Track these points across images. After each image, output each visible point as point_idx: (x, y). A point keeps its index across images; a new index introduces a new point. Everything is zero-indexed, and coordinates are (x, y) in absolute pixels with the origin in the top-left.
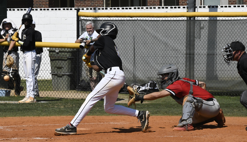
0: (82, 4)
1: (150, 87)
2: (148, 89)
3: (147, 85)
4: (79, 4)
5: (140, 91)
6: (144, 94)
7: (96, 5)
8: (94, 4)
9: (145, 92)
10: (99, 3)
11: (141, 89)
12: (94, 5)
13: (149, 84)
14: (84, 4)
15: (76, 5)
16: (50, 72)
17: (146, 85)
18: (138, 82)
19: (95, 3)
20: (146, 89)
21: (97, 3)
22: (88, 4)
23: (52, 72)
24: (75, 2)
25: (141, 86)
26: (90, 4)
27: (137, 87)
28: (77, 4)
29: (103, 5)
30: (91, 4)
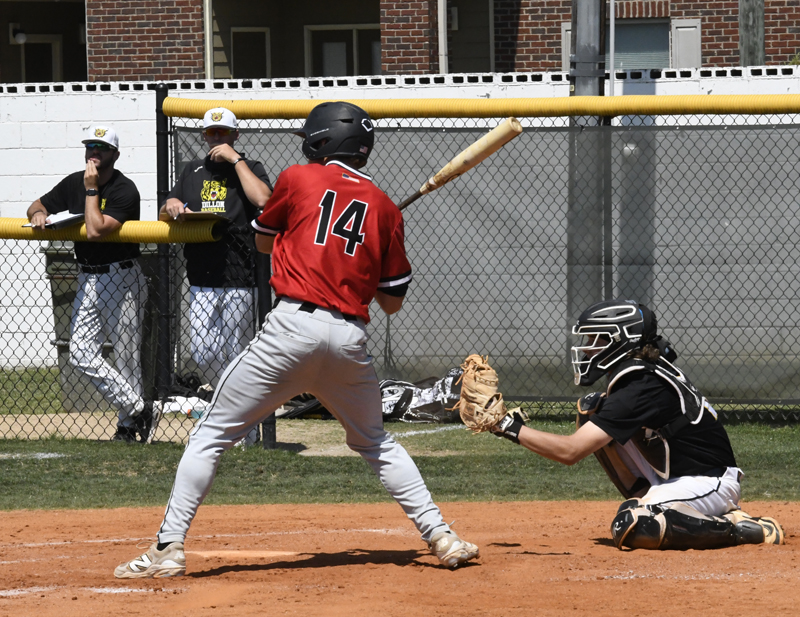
0: (120, 65)
1: (452, 392)
2: (446, 402)
3: (443, 384)
4: (105, 66)
5: (413, 410)
6: (432, 420)
7: (173, 71)
8: (165, 64)
9: (433, 412)
10: (186, 64)
11: (415, 402)
12: (165, 71)
13: (451, 379)
14: (126, 65)
15: (92, 72)
16: (53, 337)
17: (438, 383)
18: (404, 374)
19: (172, 64)
20: (439, 399)
21: (180, 64)
22: (142, 65)
23: (58, 338)
24: (91, 59)
25: (413, 388)
26: (150, 65)
27: (400, 391)
28: (98, 66)
29: (204, 68)
30: (156, 64)
